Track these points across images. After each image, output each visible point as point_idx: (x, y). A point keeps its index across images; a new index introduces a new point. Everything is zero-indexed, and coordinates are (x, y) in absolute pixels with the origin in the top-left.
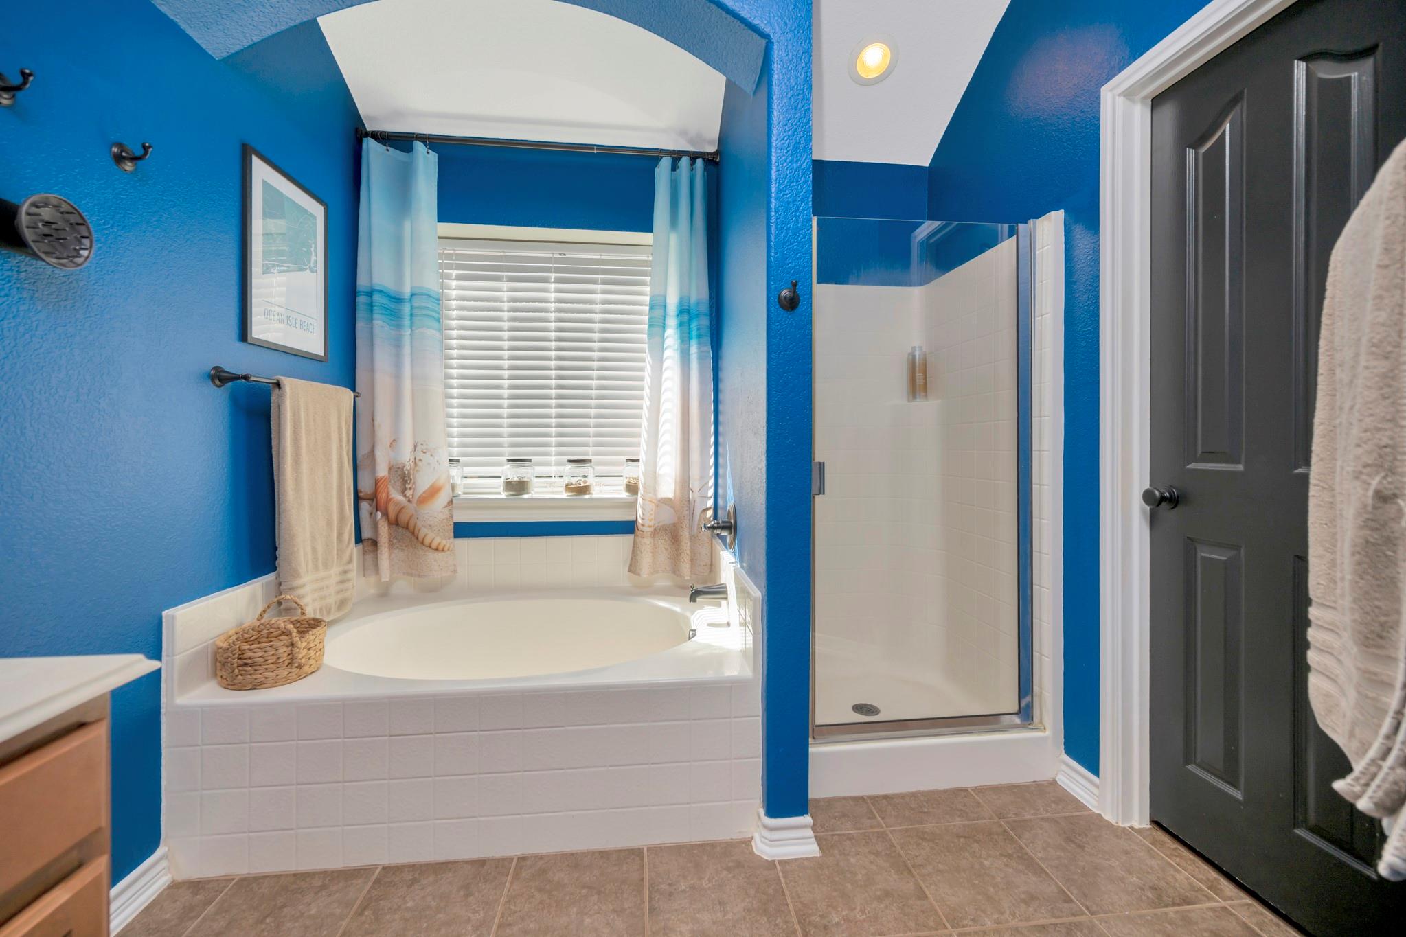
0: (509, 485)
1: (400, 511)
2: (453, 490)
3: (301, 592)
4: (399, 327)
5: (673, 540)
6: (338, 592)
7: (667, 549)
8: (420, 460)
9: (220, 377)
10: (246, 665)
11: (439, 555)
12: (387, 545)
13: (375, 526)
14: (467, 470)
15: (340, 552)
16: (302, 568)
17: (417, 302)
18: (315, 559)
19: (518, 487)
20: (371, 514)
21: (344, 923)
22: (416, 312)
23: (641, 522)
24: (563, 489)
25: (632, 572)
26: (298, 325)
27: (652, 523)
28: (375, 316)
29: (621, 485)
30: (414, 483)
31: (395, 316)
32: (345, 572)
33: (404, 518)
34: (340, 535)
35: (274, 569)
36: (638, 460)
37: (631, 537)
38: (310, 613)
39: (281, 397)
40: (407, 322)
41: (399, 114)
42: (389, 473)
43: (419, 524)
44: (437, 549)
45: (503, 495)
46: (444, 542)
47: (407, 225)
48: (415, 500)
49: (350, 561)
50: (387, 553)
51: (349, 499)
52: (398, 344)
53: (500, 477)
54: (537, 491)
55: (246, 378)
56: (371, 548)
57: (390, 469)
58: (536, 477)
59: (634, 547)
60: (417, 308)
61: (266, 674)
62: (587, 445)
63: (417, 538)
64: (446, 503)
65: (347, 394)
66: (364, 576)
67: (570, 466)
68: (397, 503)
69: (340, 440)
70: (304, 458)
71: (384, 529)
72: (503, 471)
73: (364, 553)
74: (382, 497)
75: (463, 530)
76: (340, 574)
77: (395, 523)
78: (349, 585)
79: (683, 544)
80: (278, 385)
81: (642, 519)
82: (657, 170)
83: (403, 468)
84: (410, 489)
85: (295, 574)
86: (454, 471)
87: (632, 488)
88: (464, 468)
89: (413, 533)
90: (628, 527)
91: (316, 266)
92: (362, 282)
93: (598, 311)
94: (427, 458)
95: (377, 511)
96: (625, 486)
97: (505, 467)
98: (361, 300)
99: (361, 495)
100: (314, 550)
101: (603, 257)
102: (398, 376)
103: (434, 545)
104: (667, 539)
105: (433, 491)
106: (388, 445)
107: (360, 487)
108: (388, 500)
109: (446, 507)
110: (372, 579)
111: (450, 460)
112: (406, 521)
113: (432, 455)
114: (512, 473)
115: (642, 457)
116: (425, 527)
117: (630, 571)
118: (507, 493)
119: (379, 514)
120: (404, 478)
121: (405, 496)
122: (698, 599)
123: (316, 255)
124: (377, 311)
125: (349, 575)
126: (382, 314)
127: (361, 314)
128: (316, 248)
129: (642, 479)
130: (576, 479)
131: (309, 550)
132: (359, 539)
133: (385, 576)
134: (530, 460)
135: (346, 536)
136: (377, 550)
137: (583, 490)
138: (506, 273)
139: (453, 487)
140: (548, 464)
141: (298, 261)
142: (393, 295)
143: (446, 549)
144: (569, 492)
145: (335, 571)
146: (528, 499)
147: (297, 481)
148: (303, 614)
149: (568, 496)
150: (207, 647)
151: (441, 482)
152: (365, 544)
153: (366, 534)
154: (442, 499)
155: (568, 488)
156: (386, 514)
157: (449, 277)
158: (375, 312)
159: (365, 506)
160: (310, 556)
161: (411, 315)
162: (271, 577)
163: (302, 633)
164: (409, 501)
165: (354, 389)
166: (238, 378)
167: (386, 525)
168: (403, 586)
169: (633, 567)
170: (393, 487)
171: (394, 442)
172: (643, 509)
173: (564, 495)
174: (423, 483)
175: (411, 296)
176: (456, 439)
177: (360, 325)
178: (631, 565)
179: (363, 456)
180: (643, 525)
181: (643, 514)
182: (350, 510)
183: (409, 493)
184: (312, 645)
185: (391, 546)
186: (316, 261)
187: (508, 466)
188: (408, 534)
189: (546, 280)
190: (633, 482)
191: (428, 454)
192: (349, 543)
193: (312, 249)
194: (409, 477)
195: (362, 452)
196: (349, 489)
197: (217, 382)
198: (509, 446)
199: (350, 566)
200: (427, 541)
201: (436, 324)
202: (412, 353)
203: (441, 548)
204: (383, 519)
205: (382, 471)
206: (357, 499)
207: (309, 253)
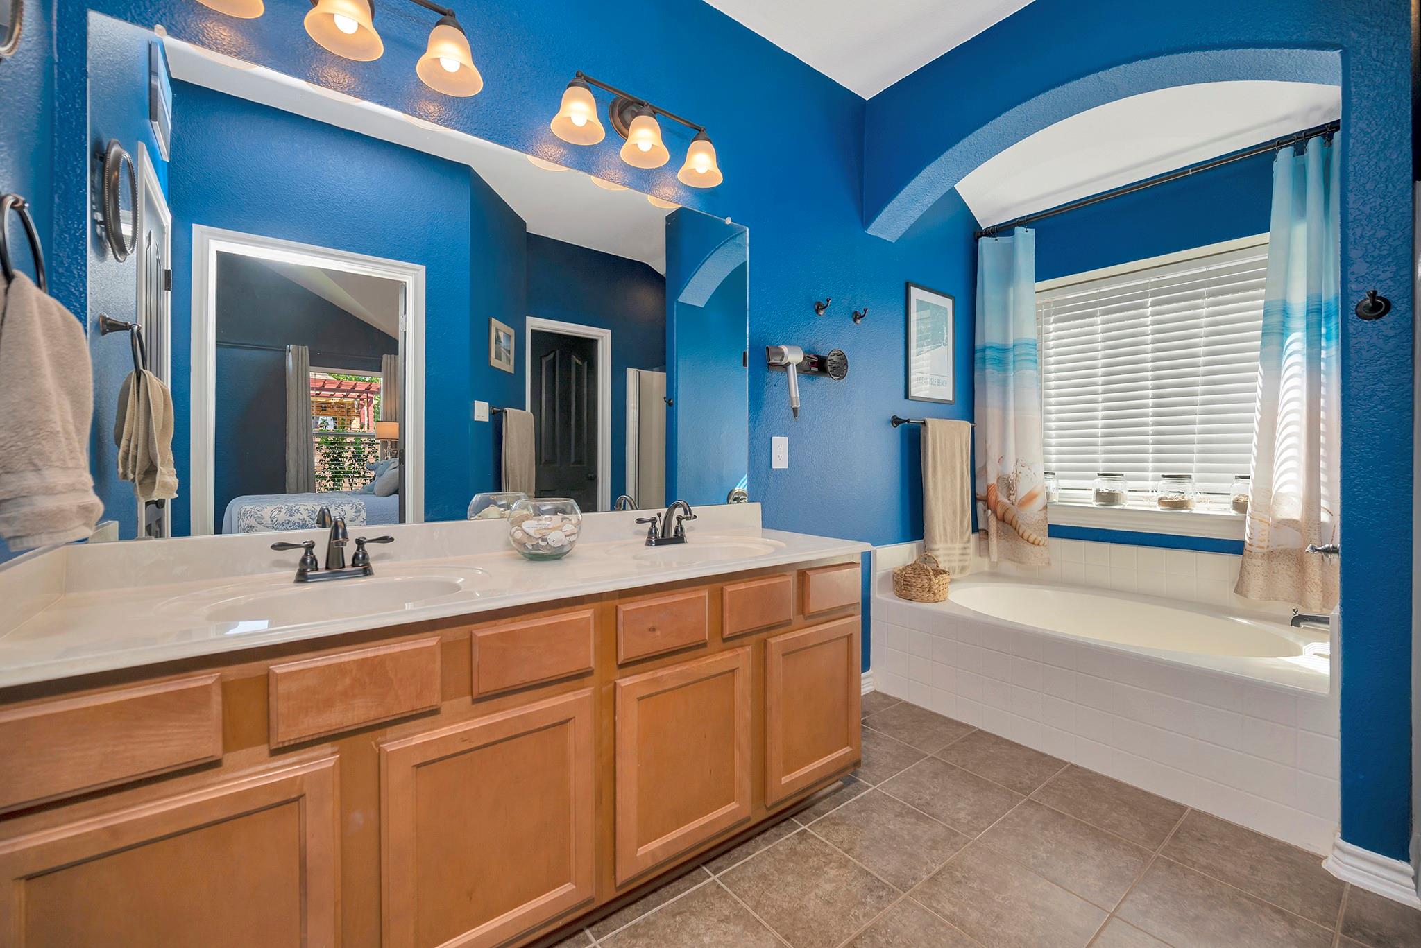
0: (1099, 496)
1: (1006, 511)
2: (1048, 498)
3: (937, 553)
4: (1005, 370)
5: (1299, 567)
6: (960, 561)
7: (1291, 577)
8: (1020, 473)
9: (896, 421)
10: (908, 585)
11: (1036, 549)
12: (995, 535)
13: (987, 520)
14: (1063, 483)
15: (962, 534)
16: (938, 539)
17: (1018, 351)
18: (946, 535)
19: (1108, 498)
20: (985, 511)
21: (954, 741)
22: (1017, 358)
23: (1248, 542)
24: (1156, 503)
25: (1238, 593)
26: (936, 384)
27: (1265, 544)
28: (988, 366)
29: (1228, 503)
30: (1016, 490)
31: (1002, 363)
32: (965, 548)
33: (1009, 517)
34: (962, 522)
35: (923, 538)
36: (1248, 477)
37: (1239, 557)
38: (942, 567)
39: (926, 431)
40: (1011, 366)
41: (1004, 210)
42: (998, 481)
43: (1020, 522)
44: (1033, 543)
45: (1094, 505)
46: (1039, 538)
47: (1011, 290)
48: (1016, 504)
49: (969, 541)
50: (995, 541)
51: (968, 498)
52: (1004, 384)
53: (1091, 490)
54: (1130, 502)
55: (908, 421)
56: (984, 536)
57: (998, 479)
58: (1129, 491)
59: (1242, 567)
60: (1018, 355)
61: (917, 593)
62: (1190, 461)
63: (1018, 533)
64: (1041, 508)
65: (966, 426)
66: (980, 556)
67: (1165, 481)
68: (1004, 505)
69: (962, 457)
70: (939, 469)
71: (993, 523)
72: (1093, 484)
73: (980, 539)
74: (992, 499)
75: (1056, 532)
76: (962, 549)
77: (1002, 520)
78: (967, 557)
79: (1310, 571)
80: (924, 423)
81: (1250, 538)
82: (1275, 163)
83: (1008, 478)
84: (1014, 495)
85: (933, 542)
86: (1052, 483)
87: (1240, 506)
88: (1059, 480)
89: (1015, 529)
90: (1235, 547)
91: (947, 342)
92: (978, 343)
93: (1203, 325)
94: (1025, 470)
95: (988, 509)
96: (1232, 503)
97: (1096, 480)
98: (978, 355)
99: (977, 496)
100: (945, 529)
101: (1210, 269)
102: (1004, 409)
103: (1031, 539)
104: (1291, 565)
105: (1031, 497)
106: (997, 460)
107: (977, 491)
108: (997, 502)
109: (1041, 510)
110: (986, 560)
111: (1045, 473)
112: (1011, 518)
113: (1029, 469)
114: (1104, 486)
115: (1252, 475)
116: (1023, 524)
117: (1236, 591)
118: (1097, 504)
119: (990, 511)
120: (1008, 485)
121: (1009, 500)
122: (1302, 625)
123: (947, 334)
124: (988, 362)
125: (968, 551)
126: (992, 364)
127: (977, 366)
128: (947, 329)
129: (1251, 497)
130: (1174, 495)
131: (942, 528)
132: (975, 529)
133: (994, 557)
134: (1122, 475)
135: (966, 524)
136: (988, 538)
137: (1181, 505)
138: (1100, 308)
139: (1048, 496)
140: (1145, 479)
141: (936, 342)
142: (1000, 348)
143: (1041, 544)
144: (1162, 506)
145: (958, 545)
146: (1120, 509)
147: (935, 483)
148: (938, 566)
149: (1163, 509)
150: (889, 572)
151: (1037, 490)
152: (981, 532)
153: (981, 526)
154: (1039, 503)
155: (1162, 501)
156: (995, 512)
157: (1047, 323)
158: (987, 363)
159: (980, 505)
160: (942, 533)
161: (1014, 361)
162: (921, 541)
163: (935, 575)
164: (1012, 504)
165: (972, 421)
166: (904, 421)
167: (995, 519)
168: (1008, 566)
169: (1240, 589)
170: (1001, 493)
171: (1002, 459)
172: (1251, 528)
173: (1159, 509)
174: (1022, 491)
175: (1014, 346)
176: (1055, 456)
177: (977, 374)
178: (1237, 586)
179: (980, 468)
180: (1250, 545)
181: (1251, 534)
182: (968, 507)
183: (1012, 498)
184: (941, 583)
185: (999, 536)
186: (947, 338)
187: (1099, 479)
188: (1012, 529)
189: (1143, 306)
190: (1242, 499)
191: (1026, 468)
192: (967, 530)
193: (945, 331)
194: (1013, 485)
195: (978, 467)
196: (968, 491)
197: (894, 424)
198: (1103, 462)
199: (968, 545)
200: (1026, 536)
201: (1033, 365)
202: (1014, 391)
203: (1037, 542)
204: (993, 515)
205: (992, 480)
206: (975, 499)
207: (943, 334)
